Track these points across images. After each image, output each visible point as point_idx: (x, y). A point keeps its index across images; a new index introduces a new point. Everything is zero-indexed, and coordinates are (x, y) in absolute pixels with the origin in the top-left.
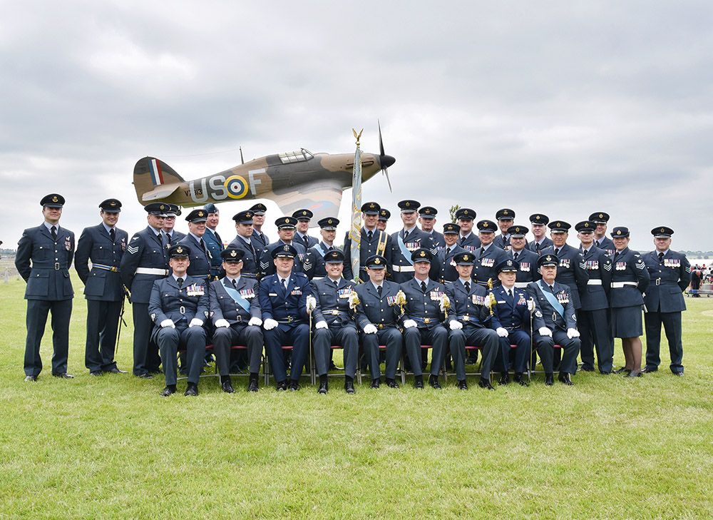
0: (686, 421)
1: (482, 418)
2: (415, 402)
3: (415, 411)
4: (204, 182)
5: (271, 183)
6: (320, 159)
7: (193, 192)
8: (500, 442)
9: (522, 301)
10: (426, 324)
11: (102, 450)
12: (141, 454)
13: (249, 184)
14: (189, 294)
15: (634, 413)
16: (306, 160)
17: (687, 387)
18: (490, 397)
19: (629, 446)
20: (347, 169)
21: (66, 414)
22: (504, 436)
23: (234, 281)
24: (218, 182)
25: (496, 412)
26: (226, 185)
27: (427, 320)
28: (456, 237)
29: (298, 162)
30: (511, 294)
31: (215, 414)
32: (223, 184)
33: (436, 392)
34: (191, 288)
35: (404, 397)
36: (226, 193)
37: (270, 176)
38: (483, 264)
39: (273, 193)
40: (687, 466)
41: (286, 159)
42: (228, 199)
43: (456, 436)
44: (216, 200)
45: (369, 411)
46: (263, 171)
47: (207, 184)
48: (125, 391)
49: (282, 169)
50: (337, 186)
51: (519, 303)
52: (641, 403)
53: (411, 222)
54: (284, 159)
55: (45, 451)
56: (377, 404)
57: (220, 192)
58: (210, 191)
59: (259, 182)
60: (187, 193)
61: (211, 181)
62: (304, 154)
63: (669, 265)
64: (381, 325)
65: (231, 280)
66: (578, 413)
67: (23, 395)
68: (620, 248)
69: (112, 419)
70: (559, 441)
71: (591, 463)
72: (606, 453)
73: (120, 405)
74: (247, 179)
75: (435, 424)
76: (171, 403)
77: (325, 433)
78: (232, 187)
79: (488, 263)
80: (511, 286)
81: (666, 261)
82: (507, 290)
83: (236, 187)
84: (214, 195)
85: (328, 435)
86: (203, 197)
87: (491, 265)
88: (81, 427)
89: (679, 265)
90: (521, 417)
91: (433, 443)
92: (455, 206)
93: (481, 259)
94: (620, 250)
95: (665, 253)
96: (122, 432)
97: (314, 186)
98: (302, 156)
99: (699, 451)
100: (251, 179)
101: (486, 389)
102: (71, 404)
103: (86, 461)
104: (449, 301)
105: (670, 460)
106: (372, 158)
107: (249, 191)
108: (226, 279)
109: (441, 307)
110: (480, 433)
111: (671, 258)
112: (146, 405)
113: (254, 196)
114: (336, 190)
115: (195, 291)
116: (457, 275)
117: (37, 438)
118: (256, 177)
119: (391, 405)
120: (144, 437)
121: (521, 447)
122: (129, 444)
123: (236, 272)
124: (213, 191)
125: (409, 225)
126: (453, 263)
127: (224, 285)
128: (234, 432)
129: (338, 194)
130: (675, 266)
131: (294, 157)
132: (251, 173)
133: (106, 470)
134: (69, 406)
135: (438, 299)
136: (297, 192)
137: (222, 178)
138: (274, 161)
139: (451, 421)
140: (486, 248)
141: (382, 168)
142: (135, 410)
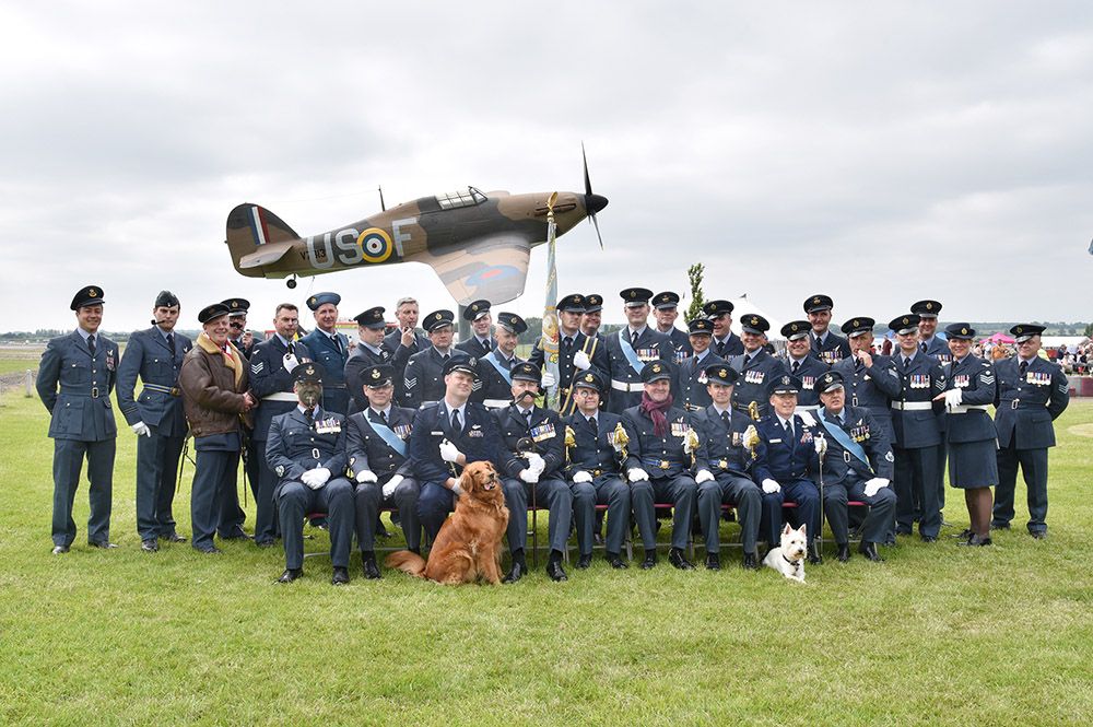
0: (1053, 626)
1: (749, 619)
2: (648, 592)
3: (650, 607)
4: (327, 238)
5: (425, 238)
6: (496, 202)
7: (312, 254)
8: (778, 661)
9: (807, 437)
10: (663, 470)
11: (204, 676)
12: (259, 683)
13: (393, 241)
14: (320, 431)
15: (974, 609)
16: (476, 204)
17: (1053, 564)
18: (758, 584)
19: (969, 669)
20: (536, 215)
21: (151, 616)
22: (784, 652)
23: (383, 414)
24: (348, 239)
25: (769, 610)
26: (360, 242)
27: (665, 464)
28: (709, 341)
29: (465, 206)
30: (789, 428)
31: (361, 616)
32: (355, 241)
33: (678, 574)
34: (321, 424)
35: (632, 584)
36: (362, 255)
37: (424, 228)
38: (747, 379)
39: (428, 253)
40: (1059, 707)
41: (447, 202)
42: (364, 263)
43: (712, 650)
44: (347, 265)
45: (581, 608)
46: (413, 221)
47: (333, 241)
48: (231, 575)
49: (440, 217)
50: (522, 242)
51: (803, 440)
52: (985, 593)
53: (640, 319)
54: (444, 203)
55: (125, 677)
56: (593, 597)
57: (352, 254)
58: (337, 251)
59: (408, 237)
60: (304, 255)
61: (339, 236)
62: (472, 195)
63: (1034, 382)
64: (598, 472)
65: (379, 413)
66: (892, 613)
67: (90, 580)
68: (959, 355)
69: (215, 624)
70: (864, 661)
71: (914, 700)
72: (936, 683)
73: (225, 598)
74: (390, 233)
75: (680, 630)
76: (297, 596)
77: (520, 645)
78: (369, 246)
79: (754, 378)
80: (789, 415)
81: (1030, 375)
82: (783, 421)
83: (374, 246)
84: (342, 257)
85: (525, 649)
86: (327, 260)
87: (760, 381)
88: (174, 636)
89: (1048, 382)
90: (807, 618)
91: (679, 663)
92: (696, 265)
93: (745, 372)
94: (959, 358)
95: (1030, 362)
96: (232, 646)
97: (489, 242)
98: (471, 198)
99: (1076, 681)
100: (397, 234)
101: (752, 571)
102: (156, 599)
103: (184, 695)
104: (697, 438)
105: (1032, 696)
106: (573, 199)
107: (394, 250)
108: (371, 412)
109: (686, 448)
110: (745, 645)
111: (1038, 371)
112: (262, 600)
113: (401, 257)
114: (520, 248)
115: (329, 427)
116: (710, 400)
117: (114, 655)
118: (403, 229)
119: (614, 598)
120: (261, 653)
121: (808, 672)
122: (242, 665)
123: (383, 401)
124: (342, 252)
125: (637, 324)
126: (703, 380)
127: (369, 420)
128: (390, 645)
129: (525, 254)
130: (1043, 383)
131: (459, 200)
132: (396, 224)
133: (212, 707)
134: (155, 600)
135: (682, 434)
136: (464, 252)
137: (354, 232)
138: (428, 206)
139: (703, 625)
140: (752, 356)
141: (588, 214)
142: (245, 608)
